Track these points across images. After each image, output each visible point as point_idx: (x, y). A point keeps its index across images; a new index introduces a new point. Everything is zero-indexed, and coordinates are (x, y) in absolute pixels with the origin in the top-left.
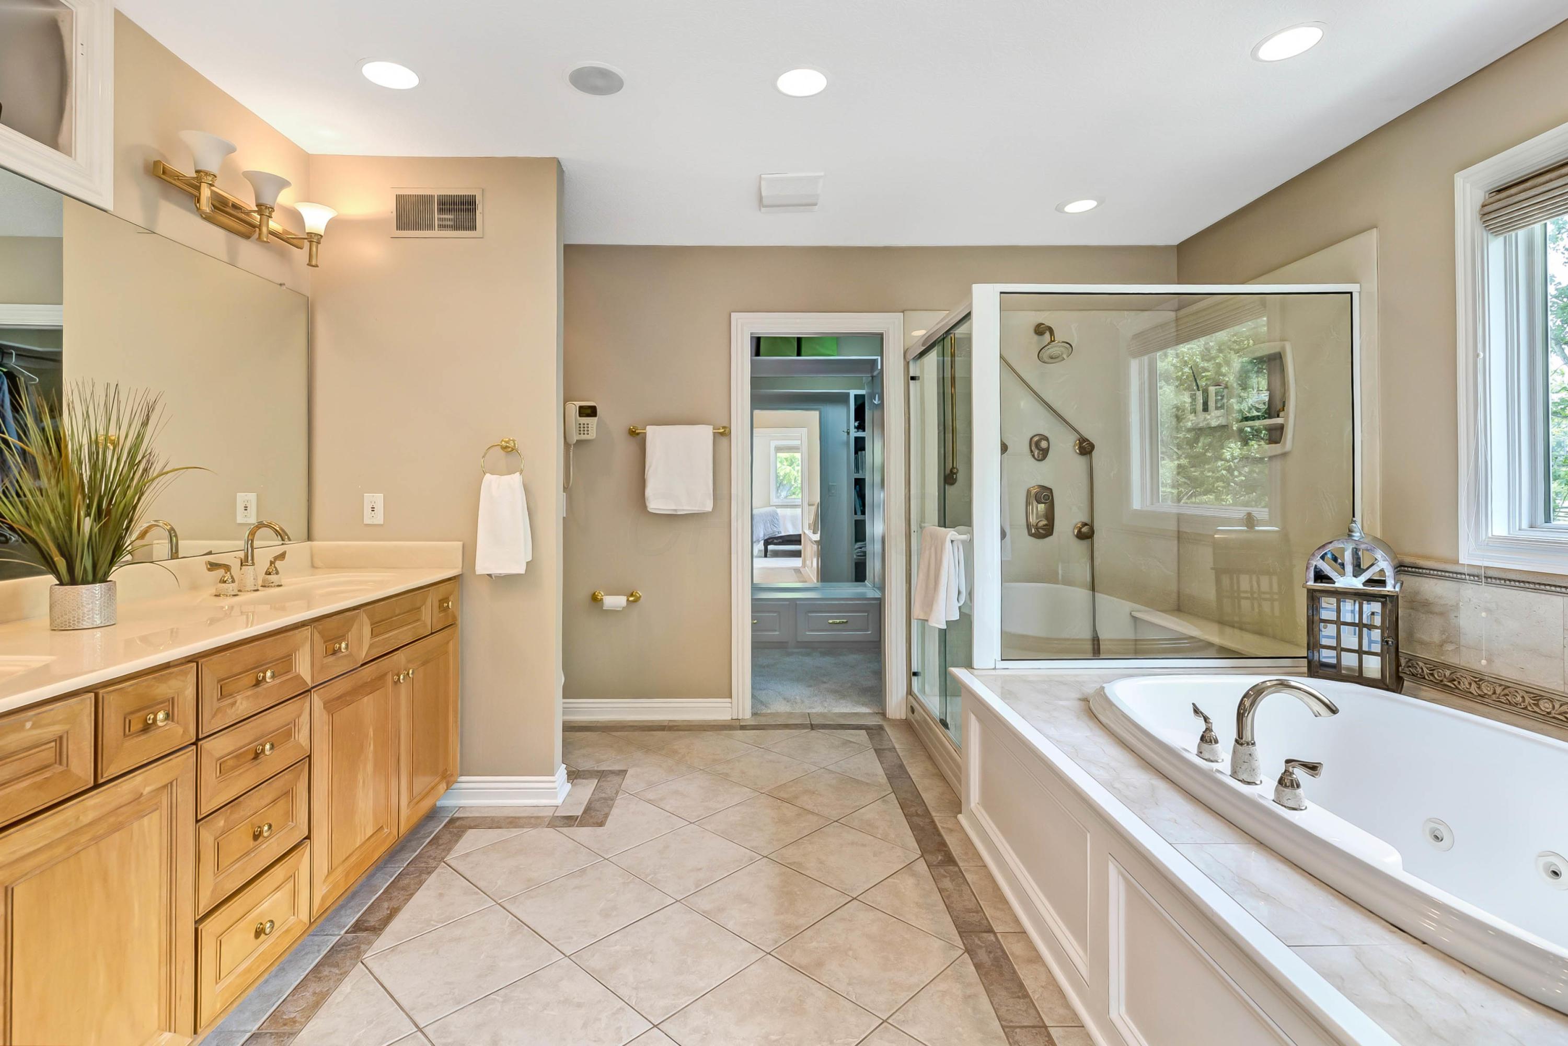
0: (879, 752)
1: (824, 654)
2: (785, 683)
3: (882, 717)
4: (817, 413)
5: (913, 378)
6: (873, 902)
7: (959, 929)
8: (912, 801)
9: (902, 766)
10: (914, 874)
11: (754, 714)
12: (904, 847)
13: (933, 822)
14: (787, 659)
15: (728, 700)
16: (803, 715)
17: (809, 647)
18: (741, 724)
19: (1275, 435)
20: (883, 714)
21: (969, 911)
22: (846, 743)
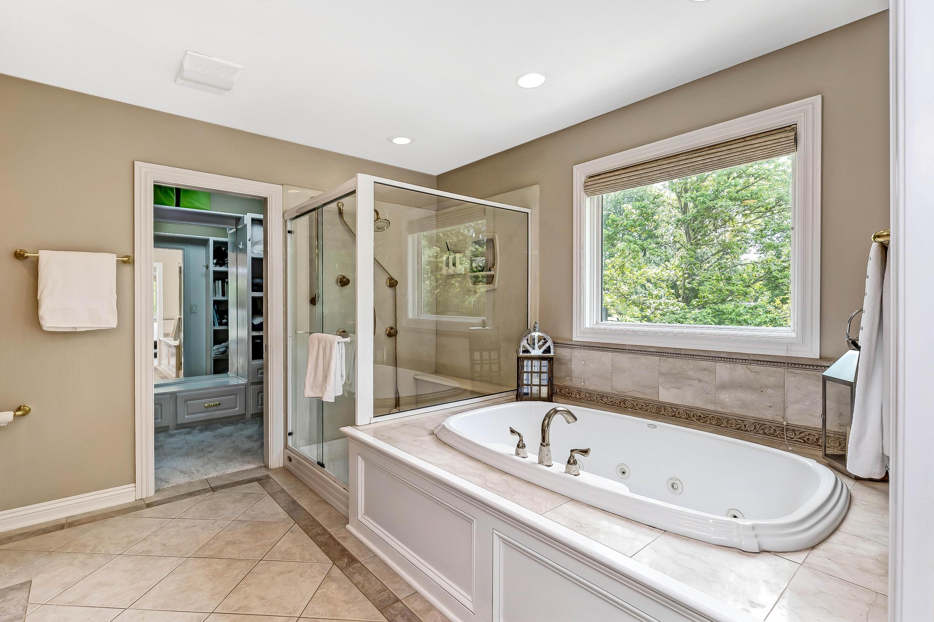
0: (273, 495)
1: (201, 431)
2: (176, 459)
3: (265, 469)
4: (180, 252)
5: (289, 232)
6: (314, 614)
7: (379, 608)
8: (311, 526)
9: (294, 502)
10: (334, 580)
11: (157, 491)
12: (318, 561)
13: (331, 536)
14: (173, 440)
15: (133, 485)
16: (202, 482)
17: (189, 427)
18: (146, 502)
19: (490, 280)
20: (266, 467)
21: (380, 592)
22: (246, 495)
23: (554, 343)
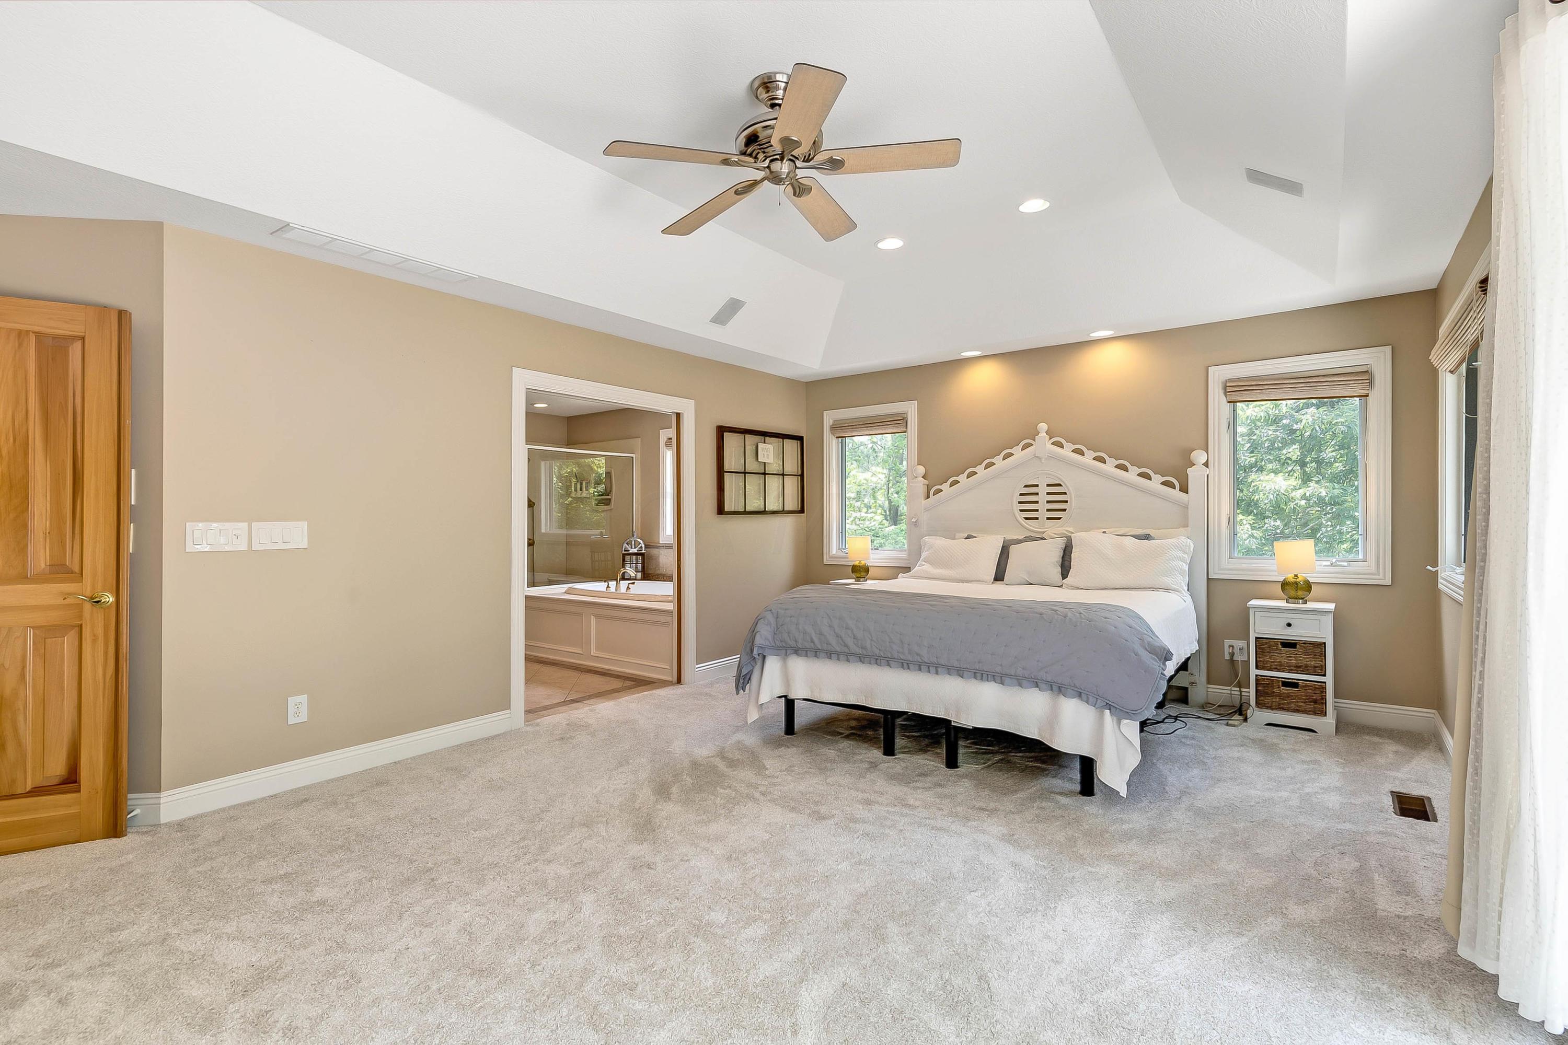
19: (608, 502)
23: (645, 545)
